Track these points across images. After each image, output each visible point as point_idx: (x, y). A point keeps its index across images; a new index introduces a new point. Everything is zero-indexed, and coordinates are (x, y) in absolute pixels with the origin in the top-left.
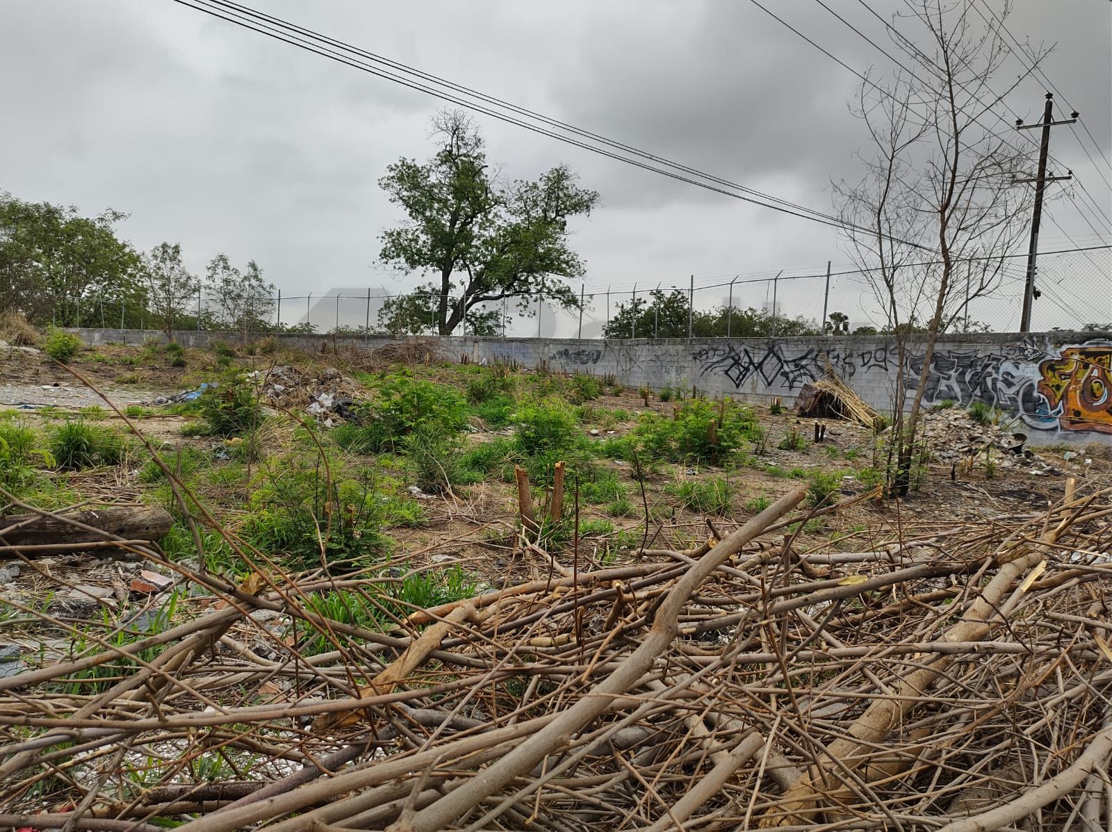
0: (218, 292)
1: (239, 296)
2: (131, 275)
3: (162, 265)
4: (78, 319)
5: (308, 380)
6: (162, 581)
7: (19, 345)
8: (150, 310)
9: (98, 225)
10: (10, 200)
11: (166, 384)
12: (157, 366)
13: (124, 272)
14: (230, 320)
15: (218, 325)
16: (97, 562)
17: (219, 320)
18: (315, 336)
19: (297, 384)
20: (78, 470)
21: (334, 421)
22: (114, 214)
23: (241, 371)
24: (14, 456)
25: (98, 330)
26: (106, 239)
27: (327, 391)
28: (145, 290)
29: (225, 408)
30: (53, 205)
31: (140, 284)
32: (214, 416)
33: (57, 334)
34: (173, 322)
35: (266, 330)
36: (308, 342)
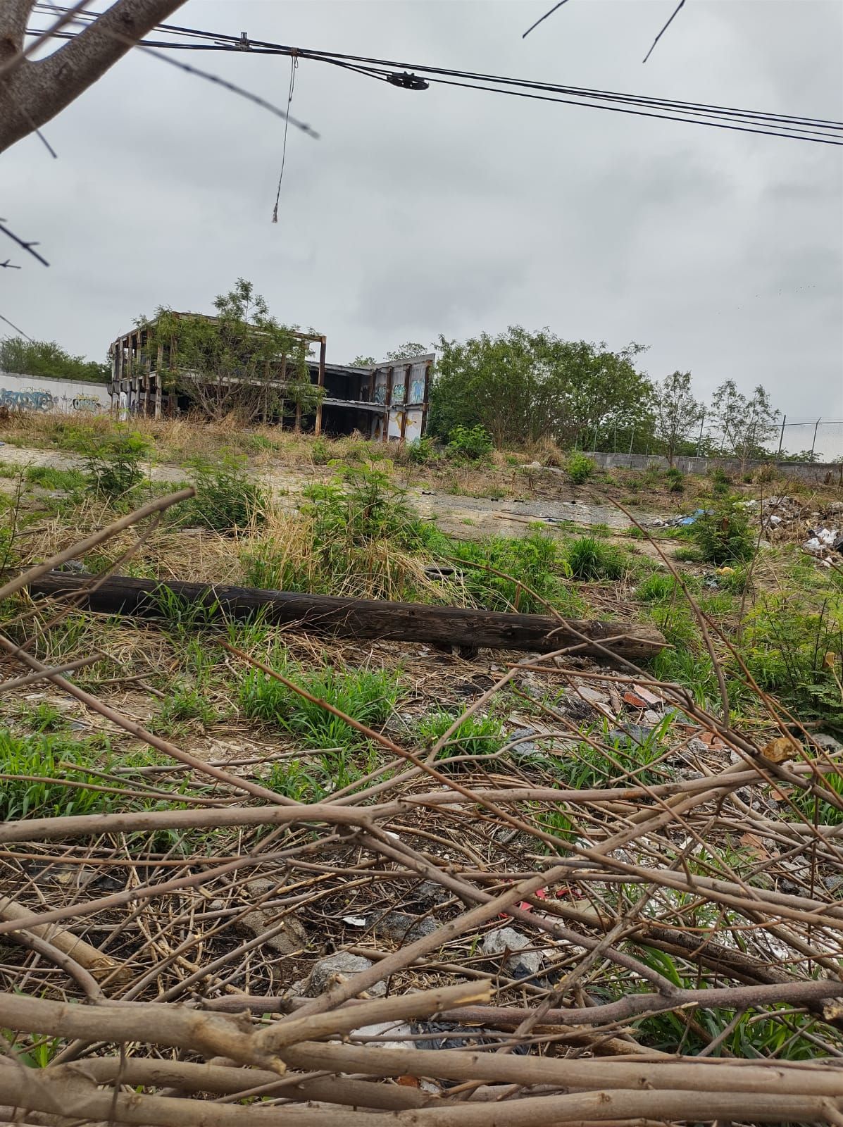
0: (721, 419)
1: (742, 422)
2: (642, 404)
3: (672, 393)
4: (595, 445)
5: (809, 513)
6: (652, 699)
7: (549, 466)
8: (655, 436)
9: (621, 358)
10: (556, 341)
11: (664, 508)
12: (657, 490)
13: (638, 400)
14: (729, 446)
15: (717, 452)
16: (597, 667)
17: (718, 447)
18: (818, 465)
19: (796, 517)
20: (587, 580)
21: (834, 560)
22: (636, 347)
23: (739, 499)
24: (539, 562)
25: (609, 454)
26: (626, 370)
27: (829, 527)
28: (654, 418)
29: (718, 536)
30: (588, 342)
31: (649, 412)
32: (707, 543)
33: (578, 458)
34: (676, 448)
35: (764, 458)
36: (809, 471)
